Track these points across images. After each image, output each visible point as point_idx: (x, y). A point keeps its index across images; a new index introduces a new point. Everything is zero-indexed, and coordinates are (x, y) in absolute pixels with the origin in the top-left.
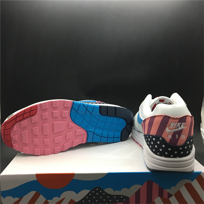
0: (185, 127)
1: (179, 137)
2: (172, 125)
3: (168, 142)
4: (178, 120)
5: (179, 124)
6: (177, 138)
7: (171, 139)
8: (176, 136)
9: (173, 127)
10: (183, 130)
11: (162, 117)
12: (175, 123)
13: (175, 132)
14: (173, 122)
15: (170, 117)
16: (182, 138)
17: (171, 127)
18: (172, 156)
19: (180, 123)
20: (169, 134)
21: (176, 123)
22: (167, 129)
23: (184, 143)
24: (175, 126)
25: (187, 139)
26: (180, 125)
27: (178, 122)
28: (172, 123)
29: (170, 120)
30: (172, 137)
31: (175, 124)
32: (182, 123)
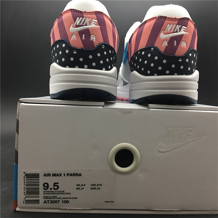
0: (186, 33)
1: (178, 44)
2: (169, 27)
3: (163, 52)
4: (177, 22)
5: (178, 27)
6: (175, 44)
7: (167, 47)
8: (174, 43)
9: (171, 30)
10: (184, 35)
11: (155, 20)
12: (173, 24)
13: (173, 37)
14: (170, 24)
15: (166, 17)
16: (182, 46)
17: (167, 30)
18: (168, 72)
19: (180, 26)
20: (164, 41)
21: (175, 25)
22: (162, 34)
23: (185, 54)
24: (173, 28)
25: (189, 49)
26: (180, 29)
27: (177, 24)
28: (168, 25)
29: (166, 21)
30: (168, 44)
31: (173, 26)
32: (182, 26)
